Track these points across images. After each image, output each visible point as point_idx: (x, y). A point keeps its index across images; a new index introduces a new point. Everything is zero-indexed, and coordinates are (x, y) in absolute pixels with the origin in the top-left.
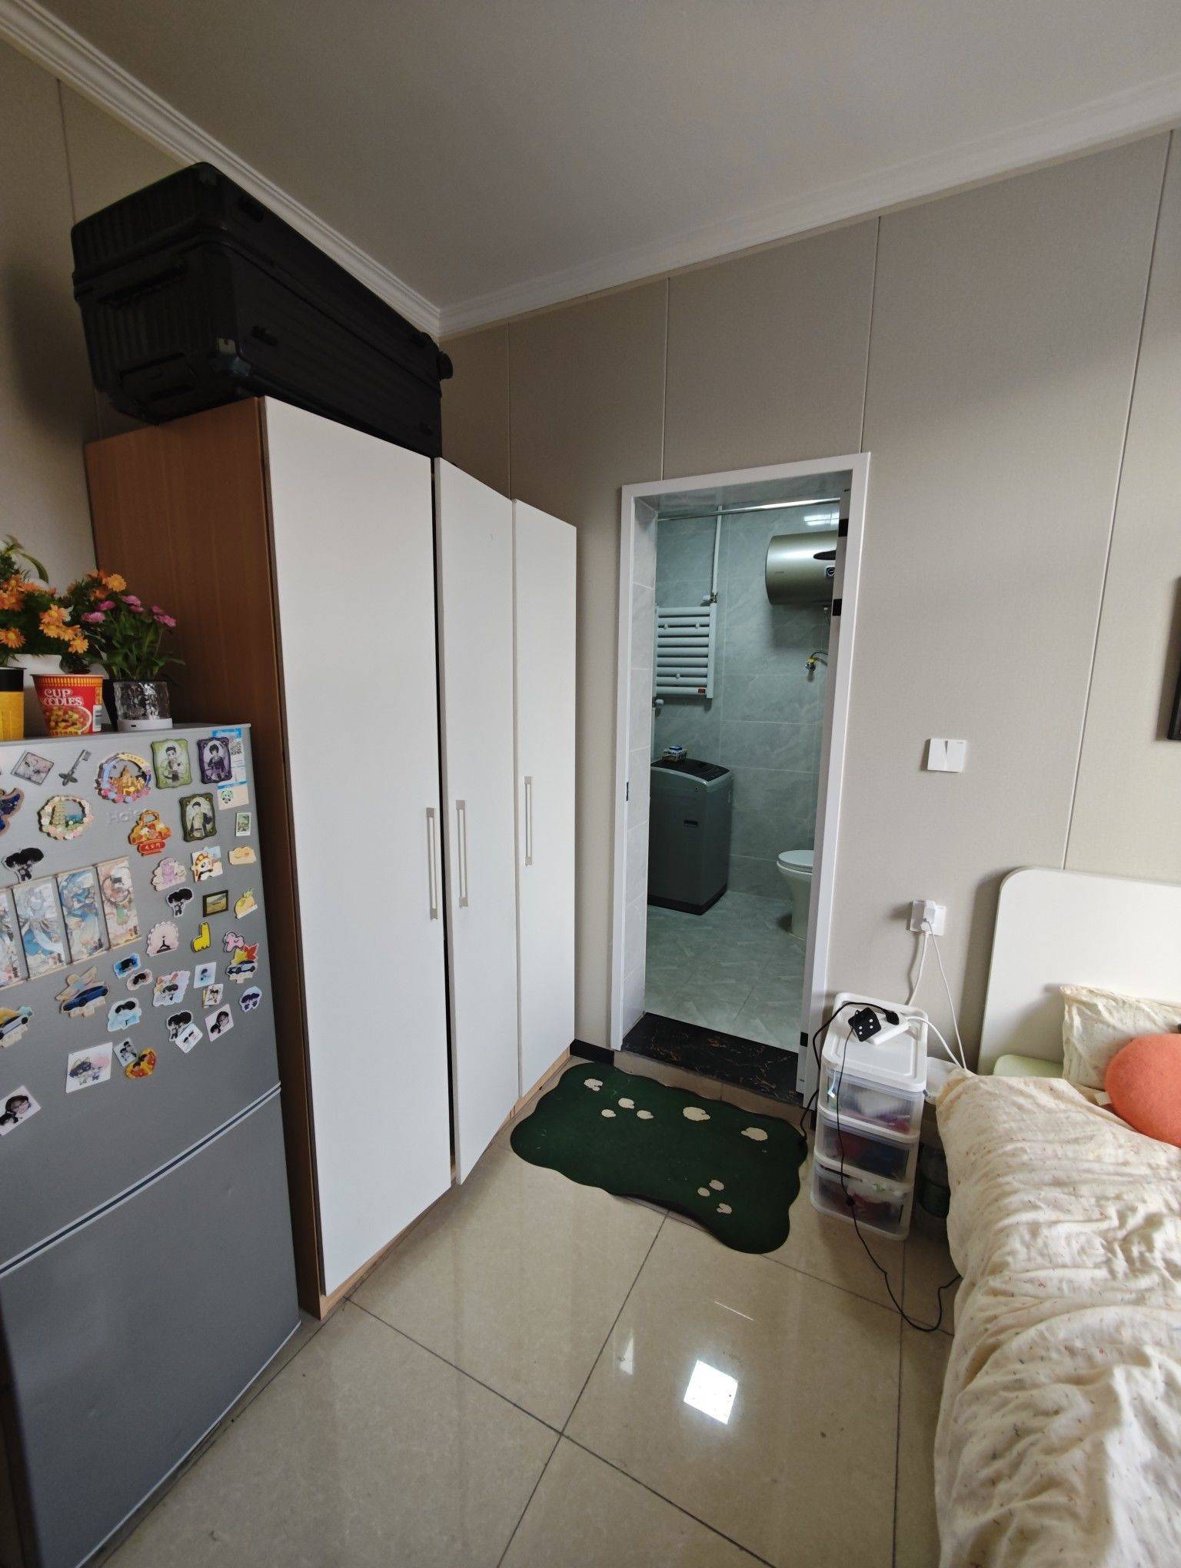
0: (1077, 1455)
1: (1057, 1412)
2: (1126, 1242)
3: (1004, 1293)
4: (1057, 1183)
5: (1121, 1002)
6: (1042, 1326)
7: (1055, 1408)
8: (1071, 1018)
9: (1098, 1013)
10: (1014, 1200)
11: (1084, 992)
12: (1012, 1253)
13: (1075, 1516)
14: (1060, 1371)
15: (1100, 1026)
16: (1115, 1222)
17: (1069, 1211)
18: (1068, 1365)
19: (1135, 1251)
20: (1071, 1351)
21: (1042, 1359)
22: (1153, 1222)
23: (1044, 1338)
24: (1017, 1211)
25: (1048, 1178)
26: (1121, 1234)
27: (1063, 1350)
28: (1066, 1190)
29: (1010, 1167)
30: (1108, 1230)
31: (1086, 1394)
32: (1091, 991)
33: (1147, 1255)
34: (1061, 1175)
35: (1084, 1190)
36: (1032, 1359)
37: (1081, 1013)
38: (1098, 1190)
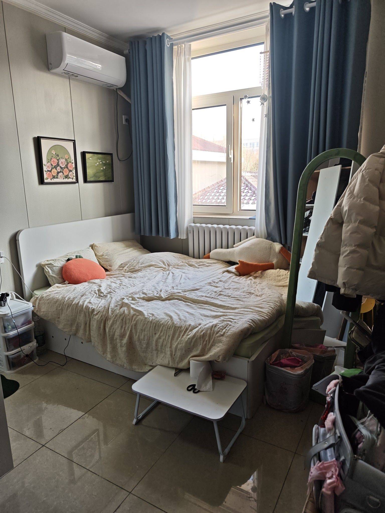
0: (132, 311)
1: (124, 312)
2: (99, 295)
3: (99, 312)
4: (82, 296)
5: (54, 260)
6: (110, 308)
7: (123, 312)
8: (48, 270)
9: (53, 265)
10: (81, 303)
11: (46, 262)
12: (92, 308)
13: (138, 315)
14: (119, 309)
15: (55, 267)
16: (95, 295)
17: (89, 298)
18: (118, 307)
19: (102, 295)
20: (116, 306)
21: (115, 310)
22: (99, 290)
23: (112, 309)
24: (83, 304)
25: (80, 297)
26: (98, 295)
27: (115, 307)
28: (84, 296)
29: (71, 301)
30: (96, 296)
31: (124, 307)
32: (47, 261)
33: (104, 294)
34: (81, 294)
35: (87, 293)
36: (114, 312)
37: (49, 267)
38: (88, 292)
